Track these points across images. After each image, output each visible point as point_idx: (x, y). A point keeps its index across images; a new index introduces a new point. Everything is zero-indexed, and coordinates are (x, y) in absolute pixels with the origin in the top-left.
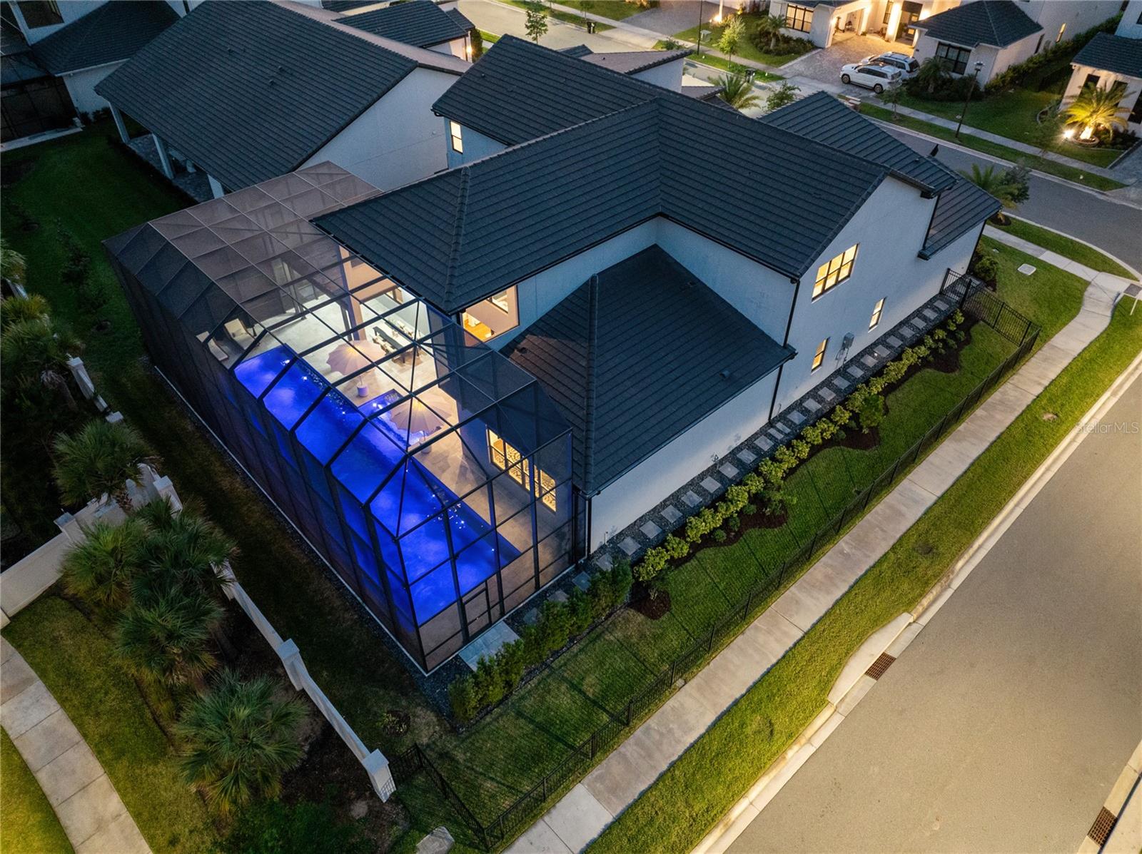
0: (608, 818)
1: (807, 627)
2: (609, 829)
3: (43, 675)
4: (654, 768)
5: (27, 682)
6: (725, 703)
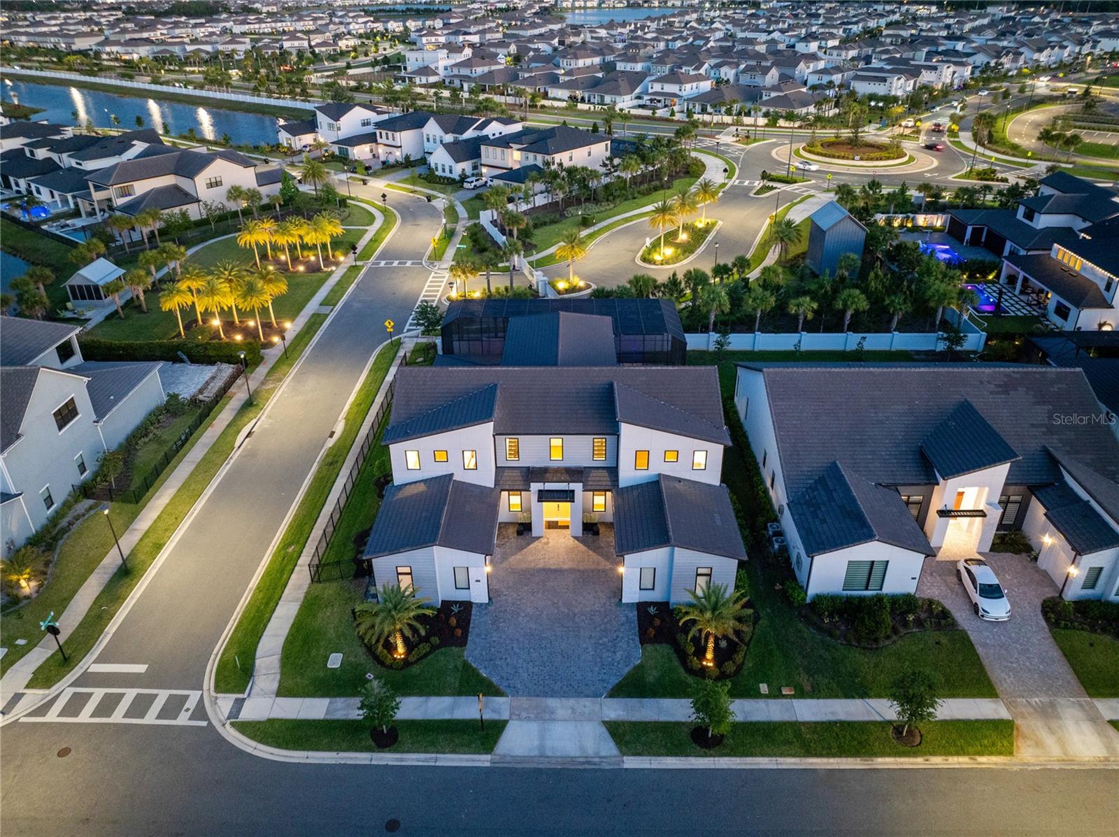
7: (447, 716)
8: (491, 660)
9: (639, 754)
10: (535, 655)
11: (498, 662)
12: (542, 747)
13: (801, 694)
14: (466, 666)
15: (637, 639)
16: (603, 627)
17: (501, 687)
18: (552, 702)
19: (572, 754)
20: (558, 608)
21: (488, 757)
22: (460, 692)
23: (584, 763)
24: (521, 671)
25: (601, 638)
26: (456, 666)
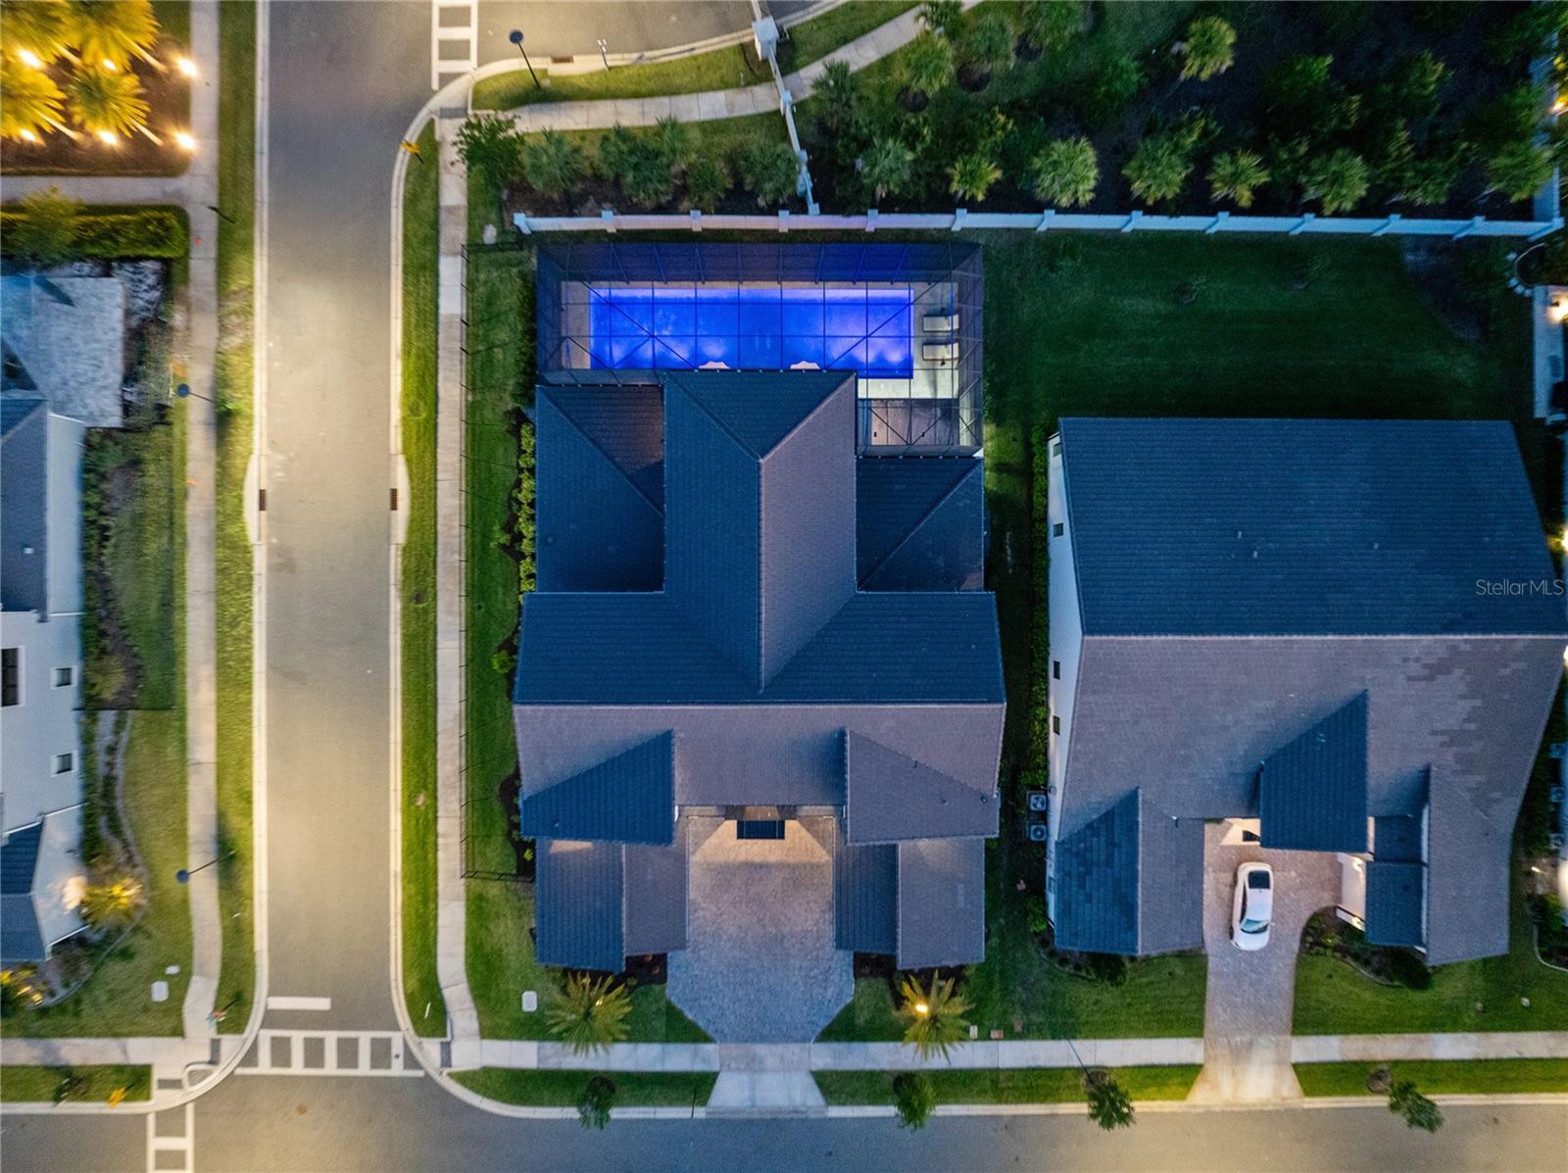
0: (442, 311)
1: (440, 485)
2: (437, 307)
3: (729, 120)
4: (444, 348)
5: (731, 111)
6: (441, 407)
7: (658, 1068)
8: (695, 1000)
9: (843, 1104)
10: (740, 993)
11: (703, 1003)
12: (752, 1098)
13: (1010, 1035)
14: (670, 1007)
15: (851, 971)
16: (815, 954)
17: (709, 1032)
18: (762, 1049)
19: (781, 1104)
20: (764, 927)
21: (703, 1109)
22: (667, 1039)
23: (789, 1112)
24: (727, 1012)
25: (811, 969)
26: (659, 1009)
